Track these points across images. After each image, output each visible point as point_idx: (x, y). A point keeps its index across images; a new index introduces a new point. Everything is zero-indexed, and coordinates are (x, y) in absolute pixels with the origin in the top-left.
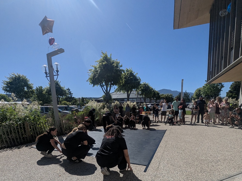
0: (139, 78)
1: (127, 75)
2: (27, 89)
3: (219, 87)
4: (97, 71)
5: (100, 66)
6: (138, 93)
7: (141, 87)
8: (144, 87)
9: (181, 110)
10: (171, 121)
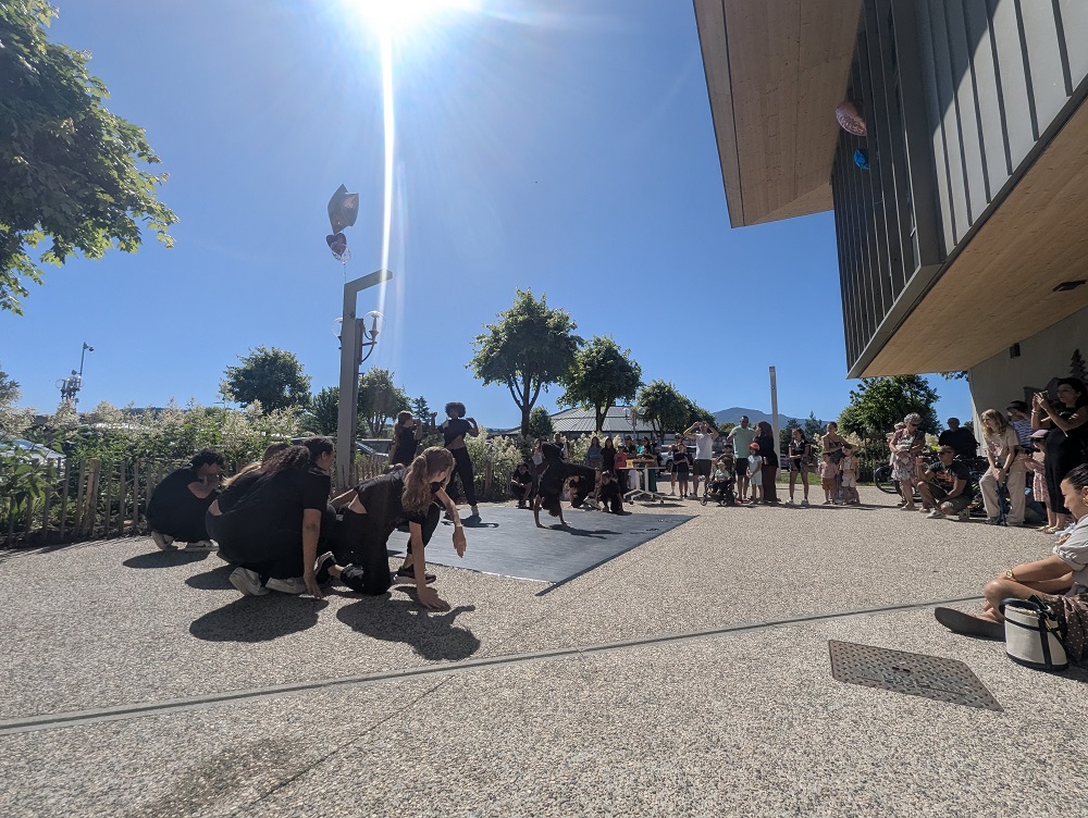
0: (637, 365)
1: (594, 354)
2: (291, 392)
3: (919, 398)
4: (497, 341)
5: (508, 327)
6: (634, 411)
7: (646, 395)
8: (657, 396)
9: (755, 455)
10: (722, 493)
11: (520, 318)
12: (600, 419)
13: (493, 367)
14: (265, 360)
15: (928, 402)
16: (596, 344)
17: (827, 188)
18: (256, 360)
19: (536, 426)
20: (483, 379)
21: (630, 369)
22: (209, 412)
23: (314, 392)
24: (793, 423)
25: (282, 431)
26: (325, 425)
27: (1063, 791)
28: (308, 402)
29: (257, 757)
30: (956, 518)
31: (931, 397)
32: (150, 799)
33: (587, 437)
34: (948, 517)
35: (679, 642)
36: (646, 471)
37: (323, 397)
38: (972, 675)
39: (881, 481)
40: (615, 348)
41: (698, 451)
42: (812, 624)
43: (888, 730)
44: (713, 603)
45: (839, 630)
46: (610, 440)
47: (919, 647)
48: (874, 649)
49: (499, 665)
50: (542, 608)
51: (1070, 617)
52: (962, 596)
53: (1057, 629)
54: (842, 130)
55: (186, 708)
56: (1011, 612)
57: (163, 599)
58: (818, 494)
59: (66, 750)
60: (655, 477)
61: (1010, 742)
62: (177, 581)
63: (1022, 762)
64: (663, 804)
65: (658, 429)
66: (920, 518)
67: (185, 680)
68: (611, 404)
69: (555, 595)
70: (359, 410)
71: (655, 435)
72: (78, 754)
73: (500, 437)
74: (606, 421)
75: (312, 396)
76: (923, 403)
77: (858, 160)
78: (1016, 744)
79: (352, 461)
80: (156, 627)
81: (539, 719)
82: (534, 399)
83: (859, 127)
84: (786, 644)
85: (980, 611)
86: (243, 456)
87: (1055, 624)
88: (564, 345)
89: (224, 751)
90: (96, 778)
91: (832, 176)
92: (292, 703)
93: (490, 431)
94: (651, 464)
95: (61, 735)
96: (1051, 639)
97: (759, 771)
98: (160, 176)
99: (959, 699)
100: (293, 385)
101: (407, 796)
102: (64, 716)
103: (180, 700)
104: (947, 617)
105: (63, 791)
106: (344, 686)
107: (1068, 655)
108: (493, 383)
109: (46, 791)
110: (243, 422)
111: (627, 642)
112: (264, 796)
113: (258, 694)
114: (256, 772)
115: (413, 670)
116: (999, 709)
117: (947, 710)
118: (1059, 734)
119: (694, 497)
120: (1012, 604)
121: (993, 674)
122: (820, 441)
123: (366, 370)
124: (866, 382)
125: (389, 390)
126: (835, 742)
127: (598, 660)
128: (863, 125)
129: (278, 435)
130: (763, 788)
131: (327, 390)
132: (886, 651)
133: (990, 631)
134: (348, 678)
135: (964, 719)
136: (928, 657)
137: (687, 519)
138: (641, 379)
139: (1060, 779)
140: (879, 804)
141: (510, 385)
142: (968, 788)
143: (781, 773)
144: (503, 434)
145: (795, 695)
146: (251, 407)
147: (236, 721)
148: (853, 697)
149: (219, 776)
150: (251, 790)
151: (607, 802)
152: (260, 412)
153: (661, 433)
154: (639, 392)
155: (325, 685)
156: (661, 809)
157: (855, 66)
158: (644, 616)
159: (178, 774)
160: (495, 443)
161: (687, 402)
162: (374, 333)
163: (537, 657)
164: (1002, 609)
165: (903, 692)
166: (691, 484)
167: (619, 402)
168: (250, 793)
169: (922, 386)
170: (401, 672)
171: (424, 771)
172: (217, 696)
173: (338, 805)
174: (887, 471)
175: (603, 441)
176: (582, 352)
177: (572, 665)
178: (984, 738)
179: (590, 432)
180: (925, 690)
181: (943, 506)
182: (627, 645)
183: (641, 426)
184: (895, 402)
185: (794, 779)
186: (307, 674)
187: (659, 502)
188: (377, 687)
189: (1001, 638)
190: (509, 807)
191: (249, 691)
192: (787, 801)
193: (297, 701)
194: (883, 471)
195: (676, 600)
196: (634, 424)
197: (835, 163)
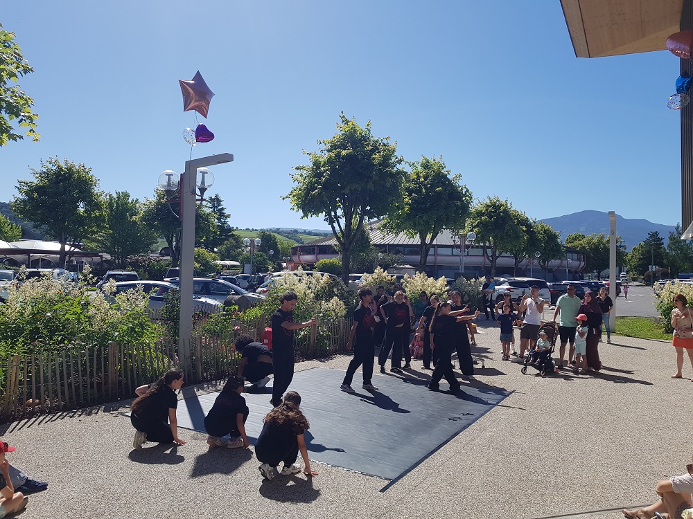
0: (467, 191)
1: (422, 179)
2: (86, 210)
8: (490, 217)
10: (540, 363)
14: (58, 173)
20: (301, 212)
21: (461, 195)
40: (445, 172)
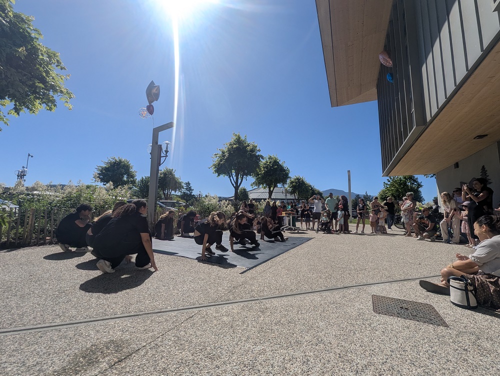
0: (288, 168)
1: (268, 163)
2: (127, 178)
3: (414, 186)
4: (224, 156)
5: (229, 150)
6: (286, 190)
7: (292, 183)
8: (297, 183)
9: (341, 211)
10: (325, 227)
11: (235, 146)
12: (271, 193)
13: (221, 169)
14: (115, 163)
15: (418, 188)
16: (269, 158)
17: (375, 90)
18: (111, 163)
19: (241, 196)
20: (217, 174)
21: (285, 171)
22: (88, 187)
23: (138, 178)
24: (358, 196)
25: (122, 196)
26: (143, 194)
27: (475, 363)
28: (135, 183)
29: (108, 348)
30: (430, 240)
31: (419, 185)
32: (56, 368)
33: (264, 201)
34: (426, 239)
35: (305, 295)
36: (291, 217)
37: (142, 181)
38: (435, 311)
39: (396, 223)
40: (278, 161)
41: (315, 208)
42: (365, 287)
43: (398, 335)
44: (321, 278)
45: (377, 290)
46: (275, 203)
47: (412, 298)
48: (392, 299)
49: (222, 306)
50: (243, 280)
51: (478, 285)
52: (432, 275)
53: (472, 290)
54: (382, 64)
55: (74, 325)
56: (452, 283)
57: (64, 274)
58: (368, 229)
59: (16, 345)
60: (295, 220)
61: (451, 341)
62: (71, 266)
63: (457, 350)
64: (296, 369)
65: (297, 198)
66: (414, 240)
67: (74, 312)
68: (275, 186)
69: (249, 274)
70: (159, 187)
71: (295, 201)
72: (22, 347)
73: (225, 201)
74: (273, 194)
75: (137, 180)
76: (416, 188)
77: (388, 78)
78: (454, 342)
79: (155, 211)
80: (61, 287)
81: (240, 331)
82: (240, 183)
83: (389, 63)
84: (353, 296)
85: (440, 282)
86: (103, 207)
87: (472, 288)
88: (254, 159)
89: (92, 346)
90: (31, 358)
91: (377, 85)
92: (125, 323)
93: (220, 198)
94: (293, 214)
95: (14, 338)
96: (470, 294)
97: (340, 354)
98: (66, 75)
99: (430, 321)
100: (128, 175)
101: (178, 366)
102: (15, 329)
103: (71, 322)
104: (426, 285)
105: (15, 365)
106: (149, 315)
107: (478, 302)
108: (222, 176)
109: (6, 365)
110: (104, 192)
111: (281, 295)
112: (111, 367)
113: (109, 319)
114: (107, 356)
115: (182, 308)
116: (447, 326)
117: (424, 327)
118: (473, 338)
119: (313, 229)
120: (454, 279)
121: (444, 310)
122: (370, 204)
123: (162, 169)
124: (391, 178)
125: (174, 178)
126: (374, 341)
127: (267, 304)
128: (391, 62)
129: (120, 198)
130: (341, 362)
131: (144, 178)
132: (397, 300)
133: (444, 291)
134: (151, 312)
135: (432, 331)
136: (416, 302)
137: (309, 239)
138: (290, 175)
139: (473, 358)
140: (393, 369)
141: (230, 177)
142: (433, 362)
143: (350, 355)
144: (226, 199)
145: (356, 320)
146: (108, 185)
147: (98, 331)
148: (382, 320)
149: (90, 357)
150: (105, 364)
151: (271, 369)
152: (112, 187)
153: (298, 200)
154: (288, 181)
155: (140, 315)
156: (295, 372)
157: (388, 36)
158: (289, 284)
159: (70, 356)
160: (222, 204)
161: (310, 186)
162: (167, 152)
163: (240, 302)
164: (449, 281)
165: (404, 318)
166: (311, 223)
167: (279, 185)
168: (104, 365)
169: (415, 181)
170: (177, 309)
171: (186, 355)
172: (89, 320)
173: (146, 371)
174: (399, 218)
175: (271, 203)
176: (262, 162)
177: (256, 306)
178: (440, 339)
179: (266, 199)
180: (414, 317)
181: (424, 234)
182: (281, 297)
183: (289, 196)
184: (403, 187)
185: (356, 358)
186: (133, 310)
187: (297, 231)
188: (165, 316)
189: (449, 295)
190: (225, 371)
191: (104, 318)
192: (352, 368)
193: (127, 322)
194: (397, 219)
195: (304, 276)
196: (286, 196)
197: (378, 79)
